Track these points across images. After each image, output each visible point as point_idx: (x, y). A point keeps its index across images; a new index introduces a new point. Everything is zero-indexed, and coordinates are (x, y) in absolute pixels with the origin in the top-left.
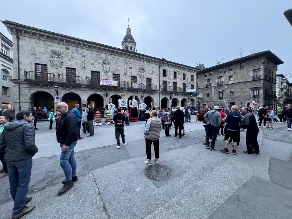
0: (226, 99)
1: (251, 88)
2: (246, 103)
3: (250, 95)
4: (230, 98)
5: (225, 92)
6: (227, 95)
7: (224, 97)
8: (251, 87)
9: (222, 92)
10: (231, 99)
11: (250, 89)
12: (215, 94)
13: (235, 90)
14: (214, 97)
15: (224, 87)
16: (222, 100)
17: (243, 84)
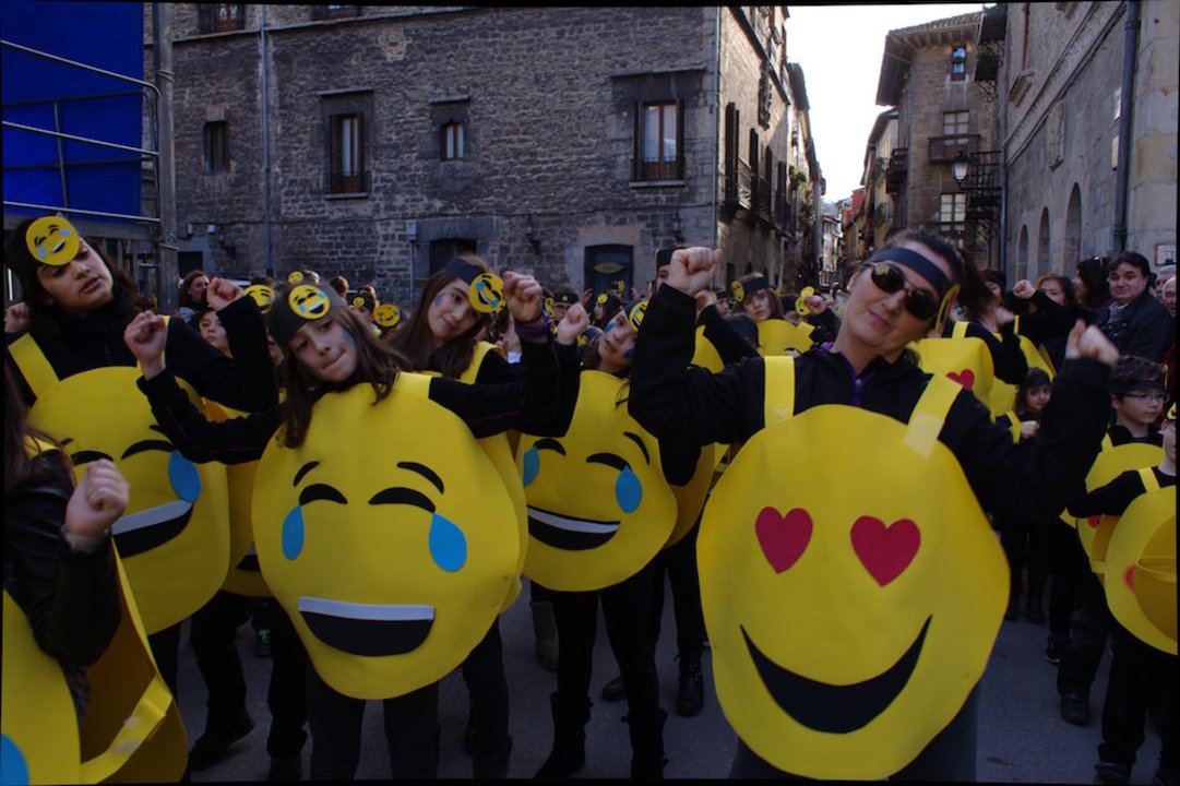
0: (399, 200)
1: (616, 79)
2: (578, 254)
3: (609, 164)
4: (435, 190)
5: (383, 110)
6: (409, 144)
7: (379, 170)
8: (619, 71)
9: (355, 105)
10: (438, 204)
11: (608, 94)
12: (286, 129)
13: (477, 94)
14: (286, 164)
15: (375, 53)
16: (363, 209)
17: (553, 32)
